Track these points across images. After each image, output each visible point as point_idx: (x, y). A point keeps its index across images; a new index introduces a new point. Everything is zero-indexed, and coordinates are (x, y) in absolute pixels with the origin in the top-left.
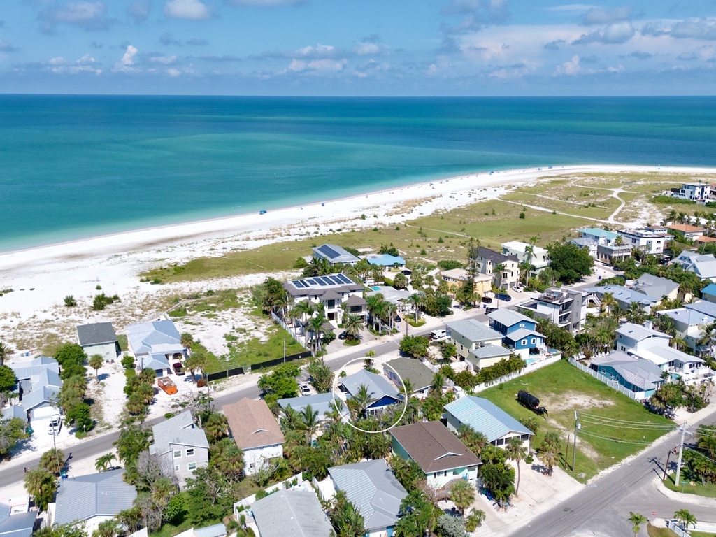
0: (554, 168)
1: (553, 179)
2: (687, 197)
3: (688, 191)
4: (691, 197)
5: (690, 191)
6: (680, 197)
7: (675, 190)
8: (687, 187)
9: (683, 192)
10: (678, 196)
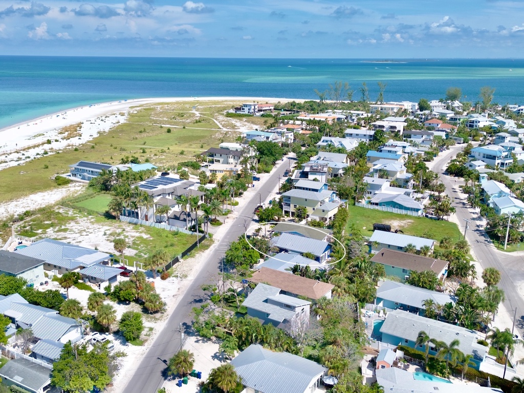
0: (128, 101)
1: (145, 108)
2: (246, 112)
3: (246, 109)
4: (249, 112)
5: (248, 108)
6: (242, 113)
7: (237, 109)
8: (246, 106)
9: (244, 109)
10: (240, 112)
